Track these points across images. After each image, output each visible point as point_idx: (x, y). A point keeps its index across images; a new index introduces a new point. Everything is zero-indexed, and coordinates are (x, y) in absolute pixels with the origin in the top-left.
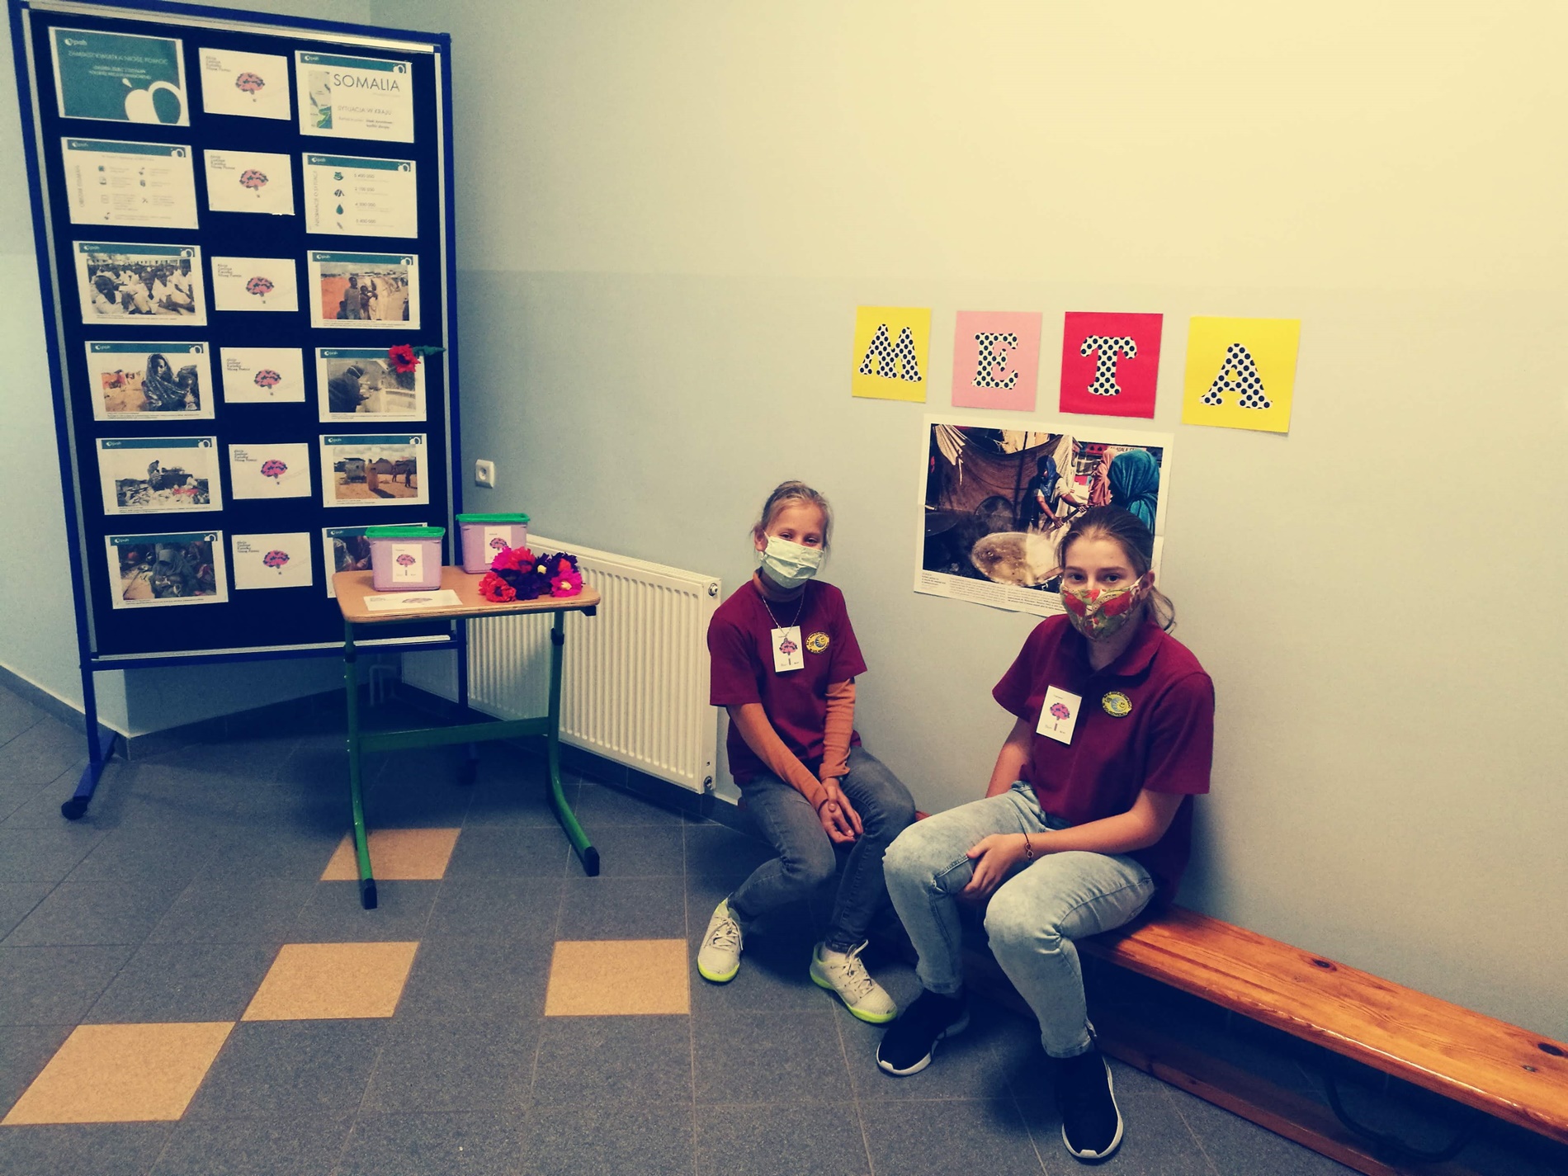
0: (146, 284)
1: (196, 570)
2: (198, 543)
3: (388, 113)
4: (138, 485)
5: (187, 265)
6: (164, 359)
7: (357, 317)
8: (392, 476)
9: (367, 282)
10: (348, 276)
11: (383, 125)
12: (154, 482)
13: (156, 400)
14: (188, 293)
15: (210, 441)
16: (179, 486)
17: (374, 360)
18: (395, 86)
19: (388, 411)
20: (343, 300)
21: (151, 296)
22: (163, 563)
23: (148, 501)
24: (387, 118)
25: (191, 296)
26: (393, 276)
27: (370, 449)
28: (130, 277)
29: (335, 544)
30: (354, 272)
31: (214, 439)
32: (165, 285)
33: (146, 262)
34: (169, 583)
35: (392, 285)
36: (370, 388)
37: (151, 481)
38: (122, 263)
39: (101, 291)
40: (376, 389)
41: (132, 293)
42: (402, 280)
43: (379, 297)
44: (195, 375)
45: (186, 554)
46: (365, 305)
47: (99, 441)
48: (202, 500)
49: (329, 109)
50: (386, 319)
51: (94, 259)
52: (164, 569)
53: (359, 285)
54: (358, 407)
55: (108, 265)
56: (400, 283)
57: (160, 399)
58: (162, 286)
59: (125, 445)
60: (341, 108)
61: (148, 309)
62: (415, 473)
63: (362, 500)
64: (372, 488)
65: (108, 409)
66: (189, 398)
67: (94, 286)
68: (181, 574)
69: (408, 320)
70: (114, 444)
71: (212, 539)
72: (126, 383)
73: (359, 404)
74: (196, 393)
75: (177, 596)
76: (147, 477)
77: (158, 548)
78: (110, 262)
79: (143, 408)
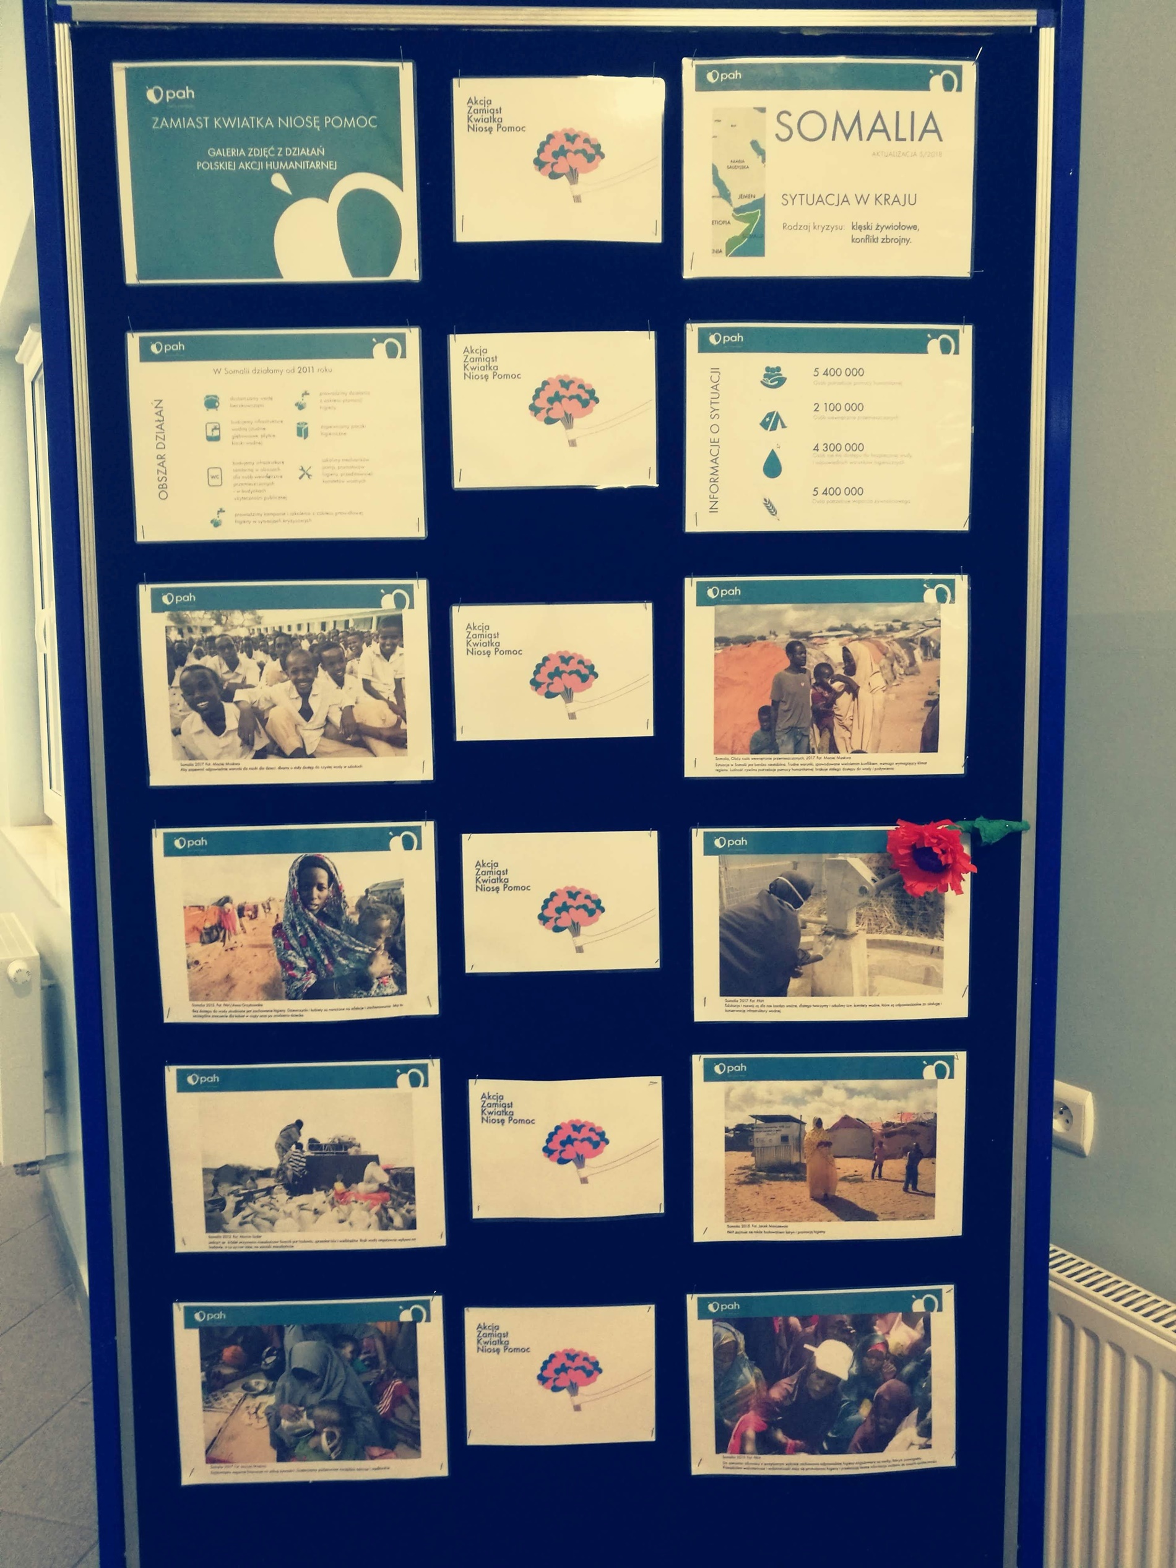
0: (296, 683)
1: (375, 1392)
2: (383, 1326)
3: (910, 201)
4: (253, 1180)
5: (393, 629)
6: (326, 867)
7: (801, 746)
8: (872, 1163)
9: (834, 652)
10: (784, 639)
11: (893, 234)
12: (289, 1173)
13: (304, 971)
14: (393, 699)
15: (426, 1073)
16: (347, 1185)
17: (841, 857)
18: (932, 127)
19: (871, 991)
20: (769, 703)
21: (307, 713)
22: (301, 1375)
23: (272, 1222)
24: (905, 215)
25: (399, 709)
26: (902, 634)
27: (819, 1092)
28: (261, 666)
29: (716, 1338)
30: (802, 629)
31: (434, 1066)
32: (340, 683)
33: (299, 627)
34: (312, 1424)
35: (897, 658)
36: (827, 933)
37: (282, 1170)
38: (243, 633)
39: (193, 706)
40: (842, 935)
41: (263, 706)
42: (925, 643)
43: (861, 692)
44: (400, 908)
45: (356, 1352)
46: (824, 716)
47: (171, 1073)
48: (398, 1221)
49: (760, 204)
50: (876, 749)
51: (182, 625)
52: (303, 1390)
53: (812, 663)
54: (794, 983)
55: (212, 638)
56: (918, 653)
57: (312, 967)
58: (335, 685)
59: (227, 1084)
60: (788, 199)
61: (298, 745)
62: (932, 1154)
63: (793, 1226)
64: (821, 1193)
65: (194, 995)
66: (382, 964)
67: (180, 692)
68: (340, 1404)
69: (935, 750)
70: (203, 1080)
71: (417, 1316)
72: (238, 927)
73: (798, 975)
74: (397, 954)
75: (330, 1459)
76: (272, 1161)
77: (291, 1336)
78: (217, 630)
79: (271, 991)
